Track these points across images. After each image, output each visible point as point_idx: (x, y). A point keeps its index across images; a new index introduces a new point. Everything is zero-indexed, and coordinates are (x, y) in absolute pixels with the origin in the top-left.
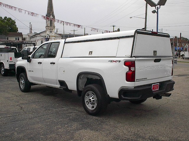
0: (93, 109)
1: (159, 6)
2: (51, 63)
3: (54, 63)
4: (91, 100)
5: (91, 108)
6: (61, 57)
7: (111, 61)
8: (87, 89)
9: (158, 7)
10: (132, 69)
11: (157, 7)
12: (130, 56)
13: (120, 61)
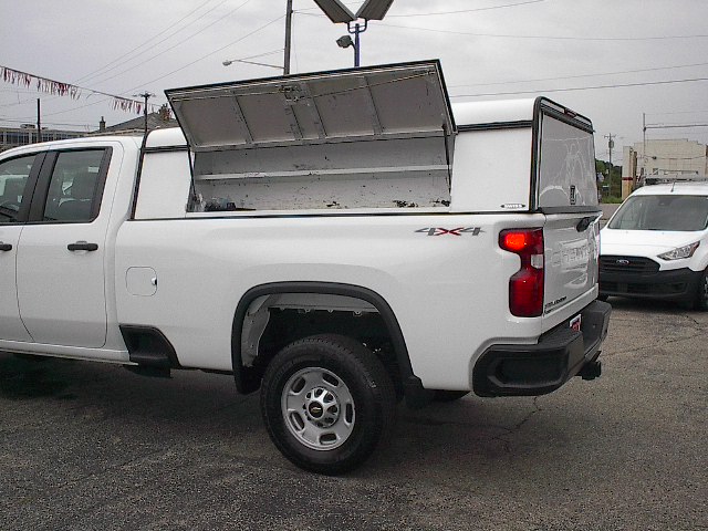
0: (330, 445)
1: (361, 21)
2: (72, 248)
3: (92, 248)
4: (320, 406)
5: (318, 444)
6: (132, 218)
7: (432, 232)
8: (296, 361)
9: (357, 26)
10: (536, 262)
11: (353, 24)
12: (527, 209)
13: (477, 231)
